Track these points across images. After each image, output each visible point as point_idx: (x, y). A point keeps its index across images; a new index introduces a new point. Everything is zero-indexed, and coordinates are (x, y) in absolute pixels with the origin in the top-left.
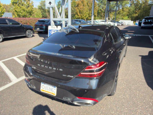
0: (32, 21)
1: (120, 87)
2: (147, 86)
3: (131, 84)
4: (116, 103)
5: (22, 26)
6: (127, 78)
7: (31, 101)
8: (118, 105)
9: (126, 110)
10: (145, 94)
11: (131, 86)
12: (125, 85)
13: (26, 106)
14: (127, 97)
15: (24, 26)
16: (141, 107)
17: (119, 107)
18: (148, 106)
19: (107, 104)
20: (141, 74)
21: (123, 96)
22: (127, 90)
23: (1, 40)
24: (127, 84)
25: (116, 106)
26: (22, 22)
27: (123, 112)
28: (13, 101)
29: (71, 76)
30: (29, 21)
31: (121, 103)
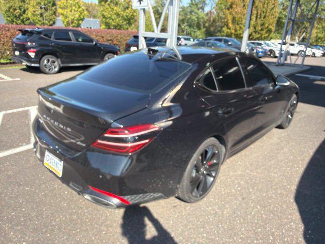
0: (122, 36)
1: (224, 190)
2: (292, 200)
3: (256, 188)
4: (191, 219)
5: (98, 45)
6: (255, 173)
7: (39, 181)
8: (193, 225)
9: (203, 238)
10: (272, 216)
11: (253, 192)
12: (239, 189)
13: (26, 189)
14: (225, 213)
15: (101, 46)
16: (240, 240)
17: (190, 229)
18: (260, 241)
19: (171, 216)
20: (297, 171)
21: (217, 210)
22: (236, 199)
23: (57, 69)
24: (246, 186)
25: (186, 226)
26: (103, 37)
27: (193, 240)
28: (13, 175)
29: (81, 144)
30: (117, 37)
31: (201, 222)
